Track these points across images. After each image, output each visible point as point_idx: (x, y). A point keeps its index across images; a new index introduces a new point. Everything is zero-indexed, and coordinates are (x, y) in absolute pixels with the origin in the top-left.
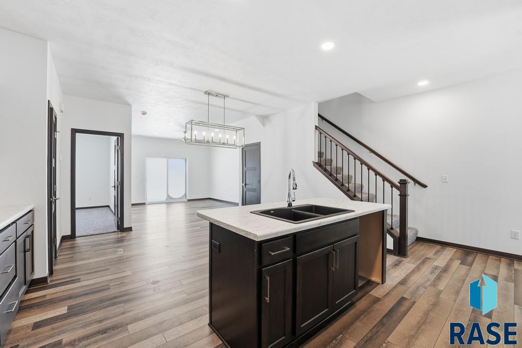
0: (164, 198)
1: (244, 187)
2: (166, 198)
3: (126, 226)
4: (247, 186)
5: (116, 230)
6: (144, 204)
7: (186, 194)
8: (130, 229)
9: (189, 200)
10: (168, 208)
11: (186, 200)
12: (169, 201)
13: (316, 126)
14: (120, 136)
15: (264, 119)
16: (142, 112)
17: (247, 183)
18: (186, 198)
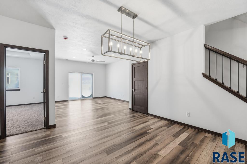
0: (79, 96)
1: (134, 92)
2: (80, 97)
3: (51, 124)
4: (136, 91)
5: (43, 127)
6: (68, 101)
7: (92, 95)
8: (54, 126)
9: (94, 98)
10: (82, 103)
11: (92, 98)
12: (82, 99)
13: (204, 44)
14: (46, 52)
15: (151, 43)
16: (64, 37)
17: (136, 89)
18: (92, 97)
